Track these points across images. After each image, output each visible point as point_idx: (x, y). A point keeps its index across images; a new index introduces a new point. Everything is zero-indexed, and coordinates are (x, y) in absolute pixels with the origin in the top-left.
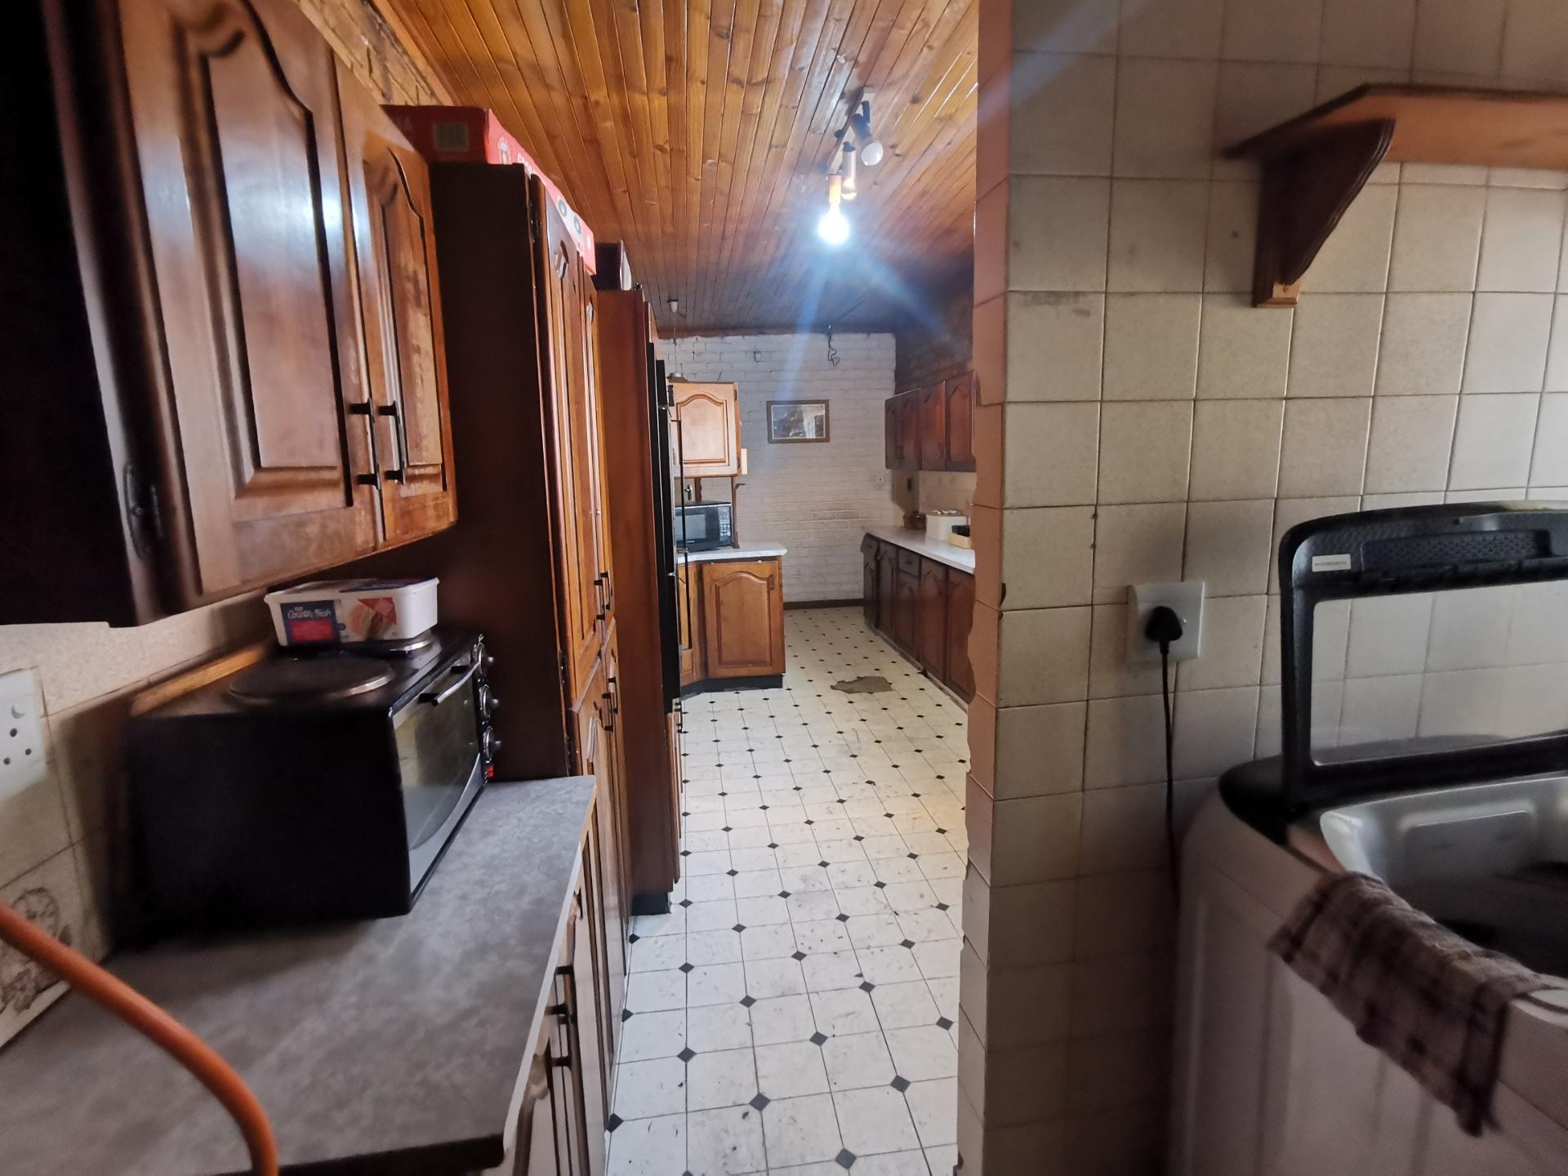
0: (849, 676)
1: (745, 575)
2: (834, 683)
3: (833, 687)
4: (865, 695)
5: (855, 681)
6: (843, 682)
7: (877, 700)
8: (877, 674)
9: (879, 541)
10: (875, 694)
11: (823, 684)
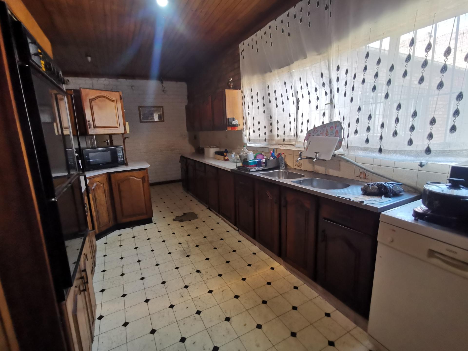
0: (180, 214)
1: (132, 177)
2: (174, 218)
3: (174, 220)
4: (188, 222)
5: (183, 215)
6: (178, 216)
7: (193, 224)
8: (191, 211)
9: (187, 159)
10: (192, 221)
11: (169, 220)
